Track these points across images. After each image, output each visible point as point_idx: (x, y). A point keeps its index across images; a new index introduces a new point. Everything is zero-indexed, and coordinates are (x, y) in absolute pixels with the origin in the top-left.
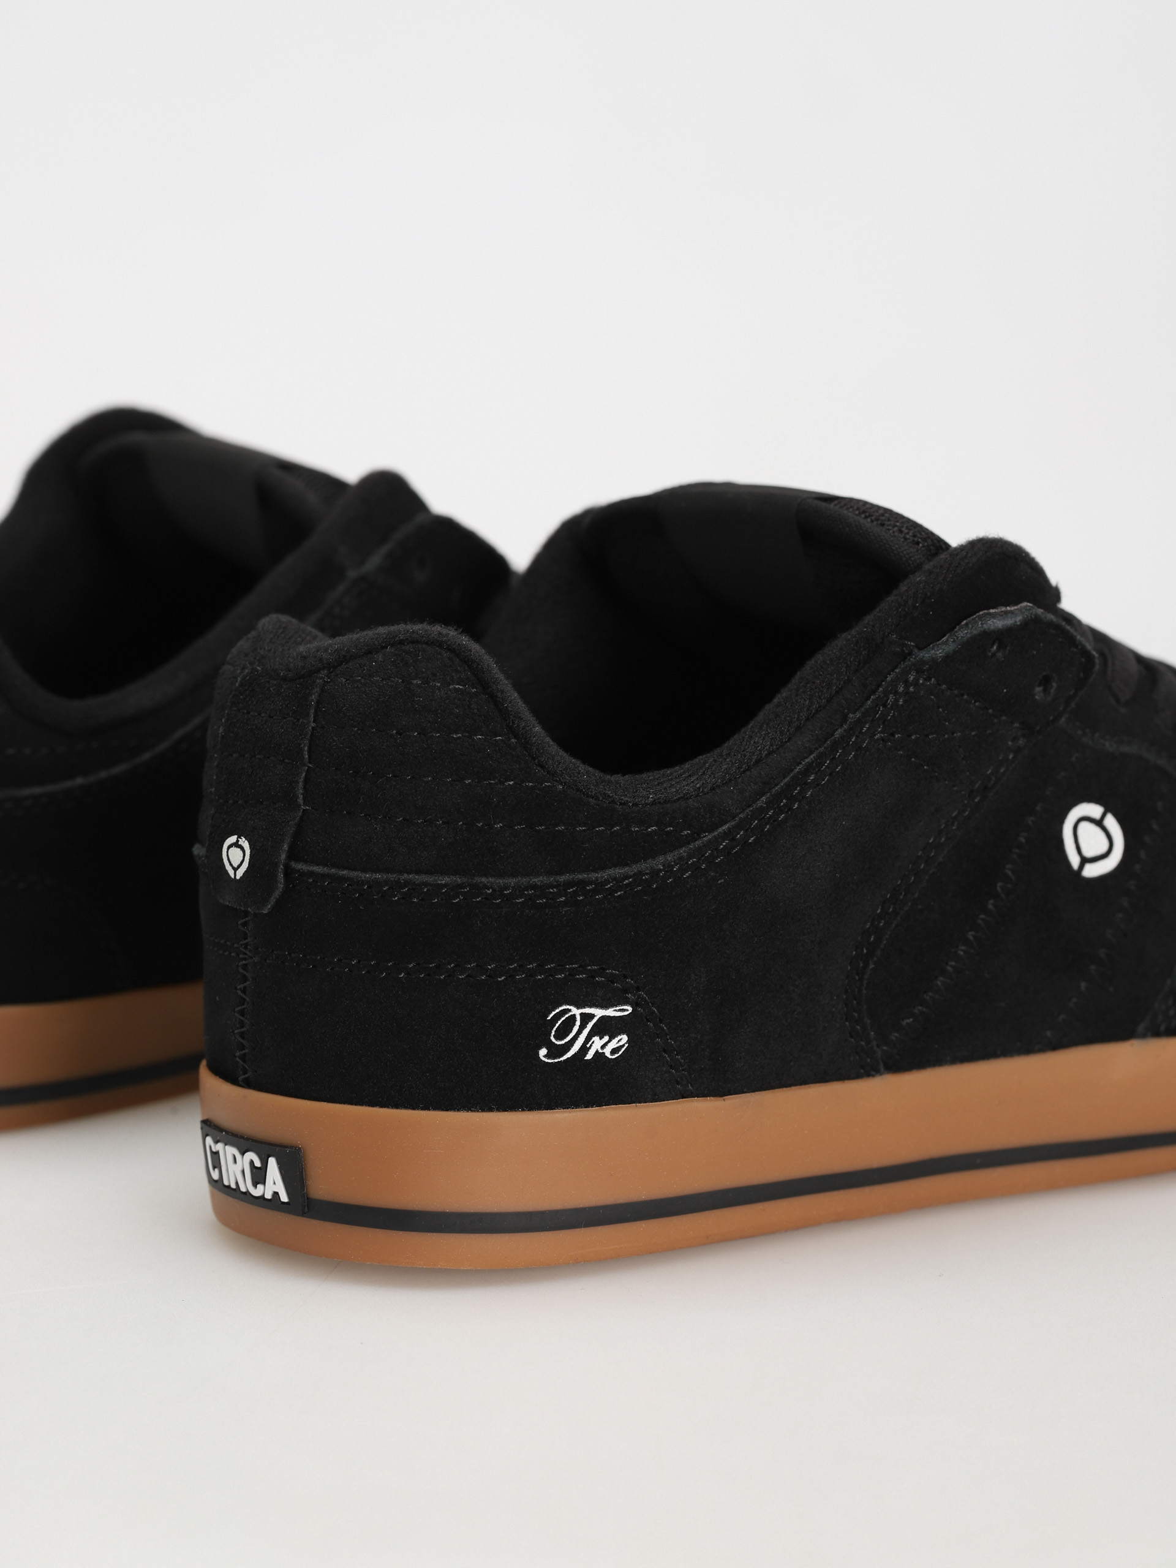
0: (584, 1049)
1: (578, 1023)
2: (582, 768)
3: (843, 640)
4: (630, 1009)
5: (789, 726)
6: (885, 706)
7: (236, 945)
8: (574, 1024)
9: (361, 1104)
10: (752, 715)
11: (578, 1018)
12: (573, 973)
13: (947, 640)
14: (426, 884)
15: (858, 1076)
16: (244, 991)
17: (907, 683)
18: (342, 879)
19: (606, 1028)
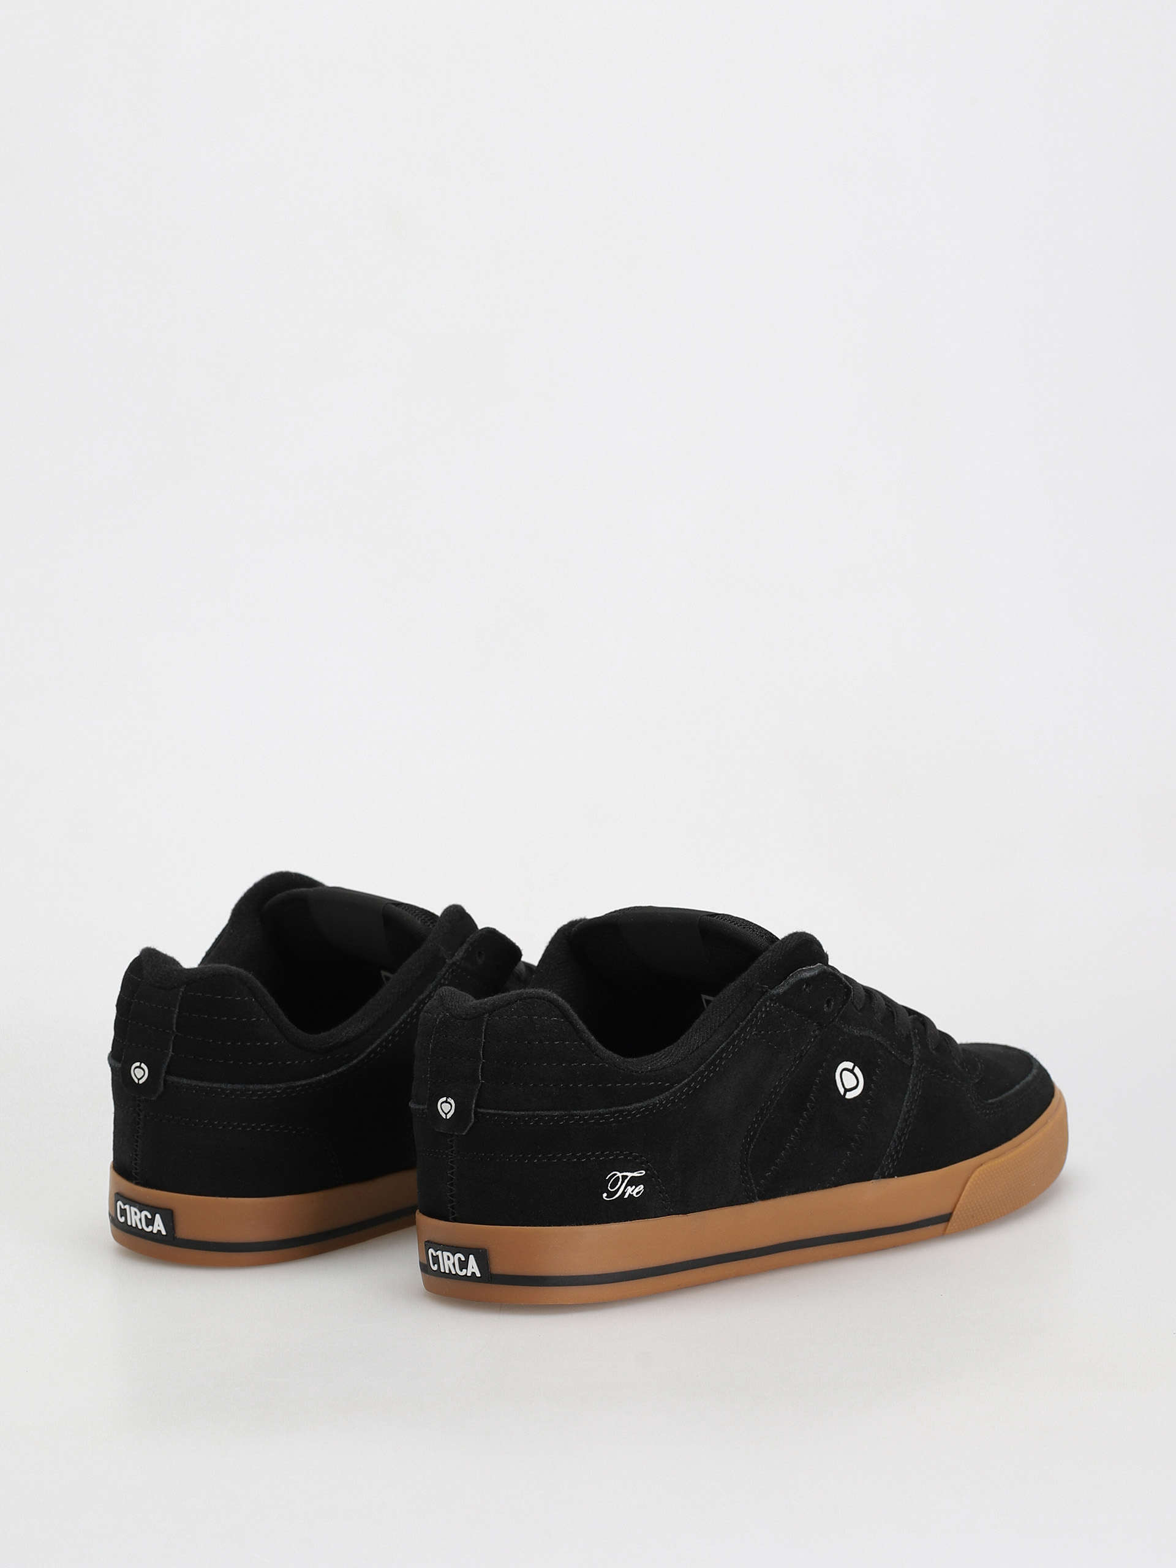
0: (624, 1193)
1: (621, 1180)
2: (615, 1056)
3: (732, 986)
4: (644, 1172)
5: (710, 1030)
6: (756, 1018)
7: (446, 1152)
8: (619, 1181)
9: (517, 1226)
10: (689, 1026)
11: (621, 1178)
12: (618, 1155)
13: (784, 984)
14: (547, 1116)
15: (746, 1203)
16: (452, 1174)
17: (766, 1007)
18: (505, 1115)
19: (633, 1182)
